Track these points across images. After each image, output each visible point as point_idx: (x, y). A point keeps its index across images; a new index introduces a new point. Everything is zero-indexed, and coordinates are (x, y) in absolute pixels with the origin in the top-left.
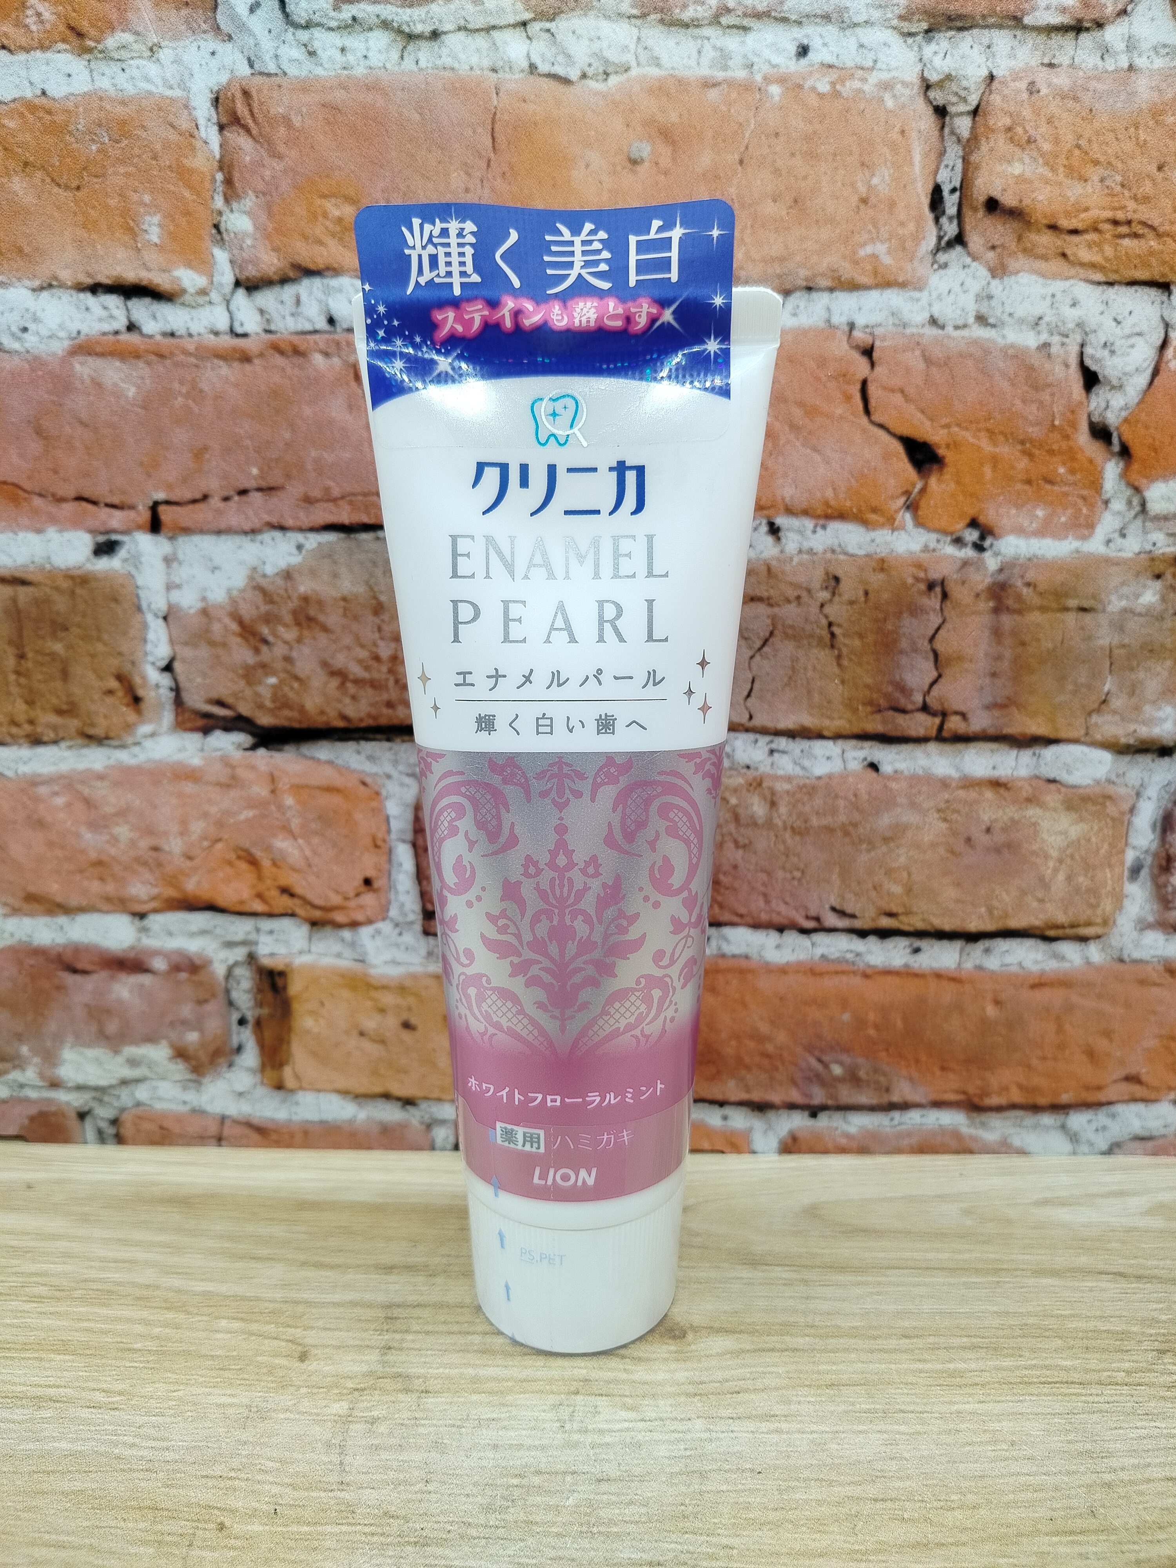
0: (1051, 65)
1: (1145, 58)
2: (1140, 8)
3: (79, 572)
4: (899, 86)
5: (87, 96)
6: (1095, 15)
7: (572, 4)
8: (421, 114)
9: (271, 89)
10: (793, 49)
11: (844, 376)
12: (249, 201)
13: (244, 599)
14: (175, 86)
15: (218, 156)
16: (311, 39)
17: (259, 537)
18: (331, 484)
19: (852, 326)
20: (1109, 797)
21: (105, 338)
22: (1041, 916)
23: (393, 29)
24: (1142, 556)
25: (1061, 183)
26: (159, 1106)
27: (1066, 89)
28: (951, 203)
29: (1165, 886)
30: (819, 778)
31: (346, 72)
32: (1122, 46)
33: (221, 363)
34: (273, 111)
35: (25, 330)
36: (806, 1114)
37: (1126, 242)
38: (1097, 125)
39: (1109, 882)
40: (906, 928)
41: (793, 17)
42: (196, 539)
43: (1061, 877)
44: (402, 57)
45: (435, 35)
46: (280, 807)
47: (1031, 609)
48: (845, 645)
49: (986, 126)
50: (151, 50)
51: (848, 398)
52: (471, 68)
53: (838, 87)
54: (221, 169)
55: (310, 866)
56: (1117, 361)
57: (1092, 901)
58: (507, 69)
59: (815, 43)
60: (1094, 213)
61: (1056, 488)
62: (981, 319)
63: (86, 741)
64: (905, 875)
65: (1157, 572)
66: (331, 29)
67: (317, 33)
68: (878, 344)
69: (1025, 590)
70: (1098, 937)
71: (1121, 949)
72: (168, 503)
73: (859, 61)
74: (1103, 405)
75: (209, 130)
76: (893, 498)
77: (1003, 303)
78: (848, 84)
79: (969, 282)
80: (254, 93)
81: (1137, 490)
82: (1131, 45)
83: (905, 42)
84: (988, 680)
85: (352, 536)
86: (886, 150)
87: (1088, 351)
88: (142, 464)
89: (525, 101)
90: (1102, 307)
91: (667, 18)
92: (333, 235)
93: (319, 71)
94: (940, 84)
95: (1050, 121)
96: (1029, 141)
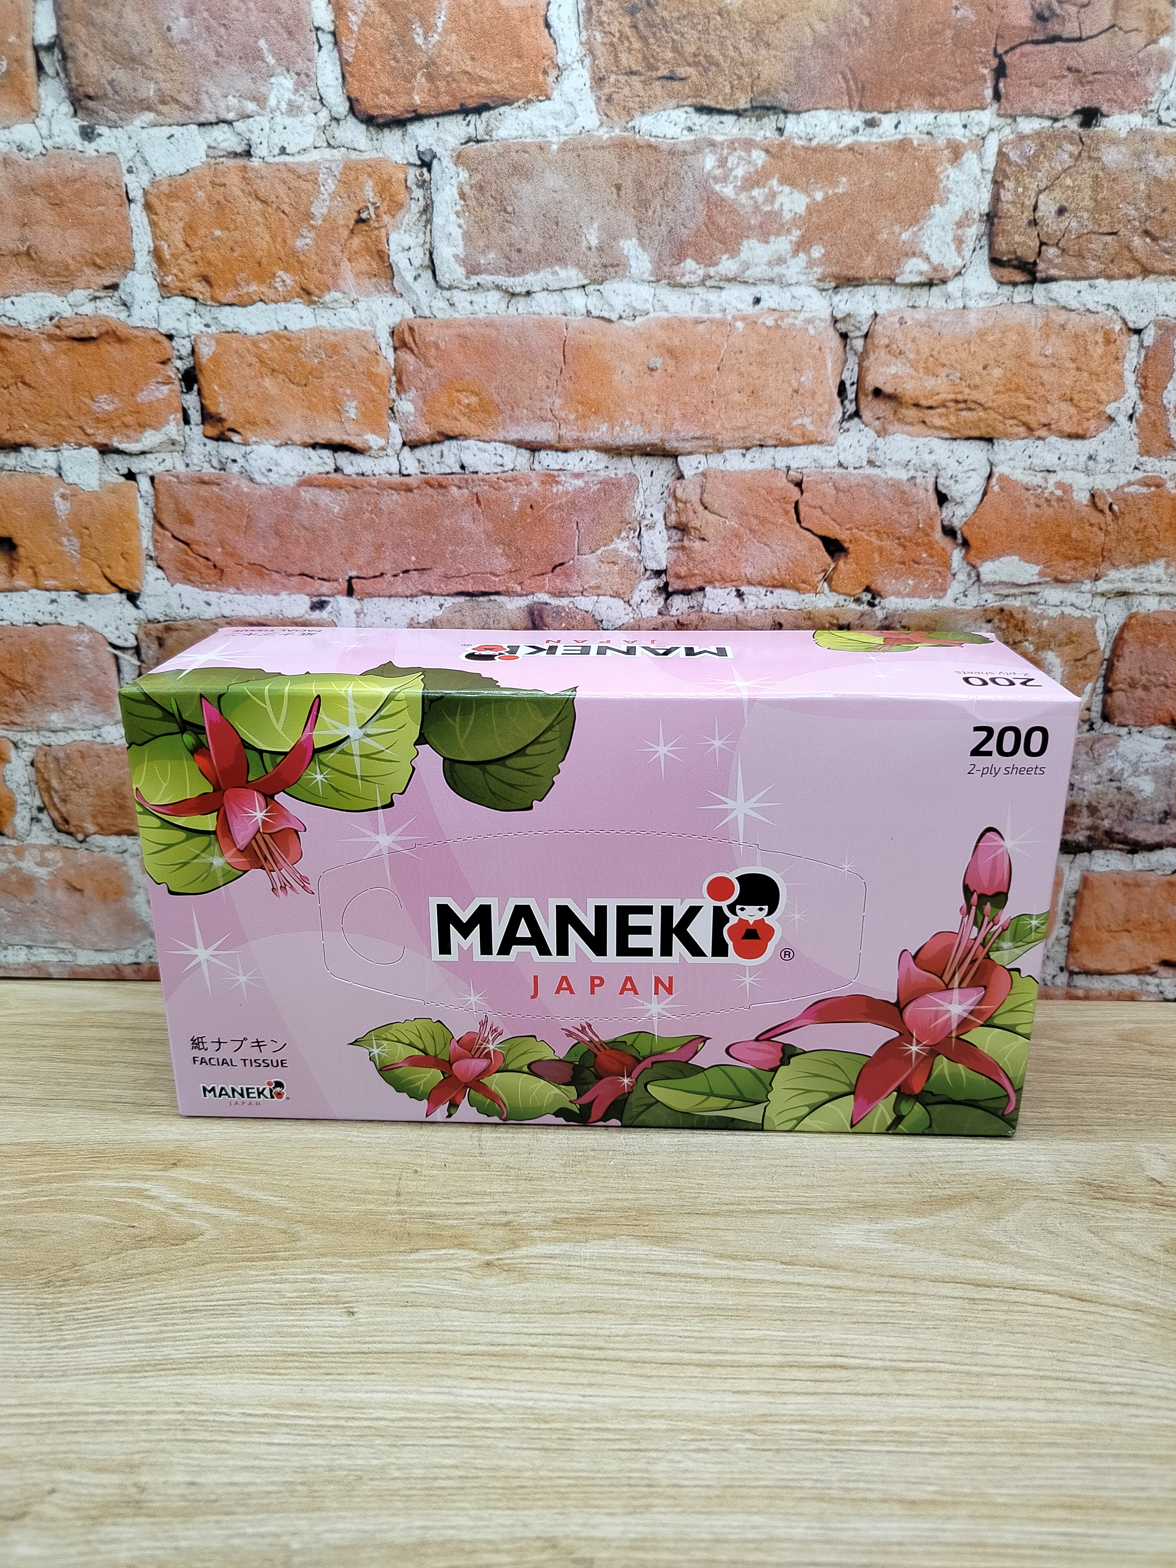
0: (914, 307)
1: (973, 301)
2: (969, 271)
3: (300, 618)
4: (818, 321)
5: (312, 330)
6: (941, 275)
7: (613, 275)
8: (519, 341)
9: (427, 326)
10: (751, 299)
11: (784, 499)
12: (412, 394)
14: (367, 324)
15: (393, 366)
16: (452, 296)
17: (416, 599)
18: (461, 567)
19: (789, 468)
21: (320, 476)
23: (502, 290)
24: (979, 608)
25: (921, 378)
27: (923, 321)
28: (851, 392)
31: (473, 316)
32: (959, 294)
33: (393, 492)
34: (427, 339)
35: (270, 470)
37: (964, 413)
38: (943, 342)
41: (751, 281)
42: (376, 600)
44: (508, 307)
45: (528, 293)
49: (873, 344)
50: (353, 302)
51: (786, 512)
52: (551, 314)
53: (779, 322)
54: (395, 374)
56: (958, 486)
58: (573, 314)
59: (765, 296)
60: (943, 396)
61: (920, 566)
62: (871, 463)
65: (989, 617)
66: (464, 290)
67: (455, 292)
68: (805, 479)
72: (358, 577)
73: (792, 306)
74: (951, 514)
75: (388, 350)
76: (816, 574)
77: (885, 453)
78: (785, 320)
79: (863, 439)
80: (416, 328)
81: (974, 567)
82: (964, 293)
83: (821, 294)
85: (475, 599)
86: (810, 360)
87: (941, 481)
88: (342, 553)
89: (584, 333)
90: (950, 454)
91: (672, 282)
92: (464, 414)
93: (457, 315)
94: (844, 319)
95: (913, 341)
96: (900, 353)
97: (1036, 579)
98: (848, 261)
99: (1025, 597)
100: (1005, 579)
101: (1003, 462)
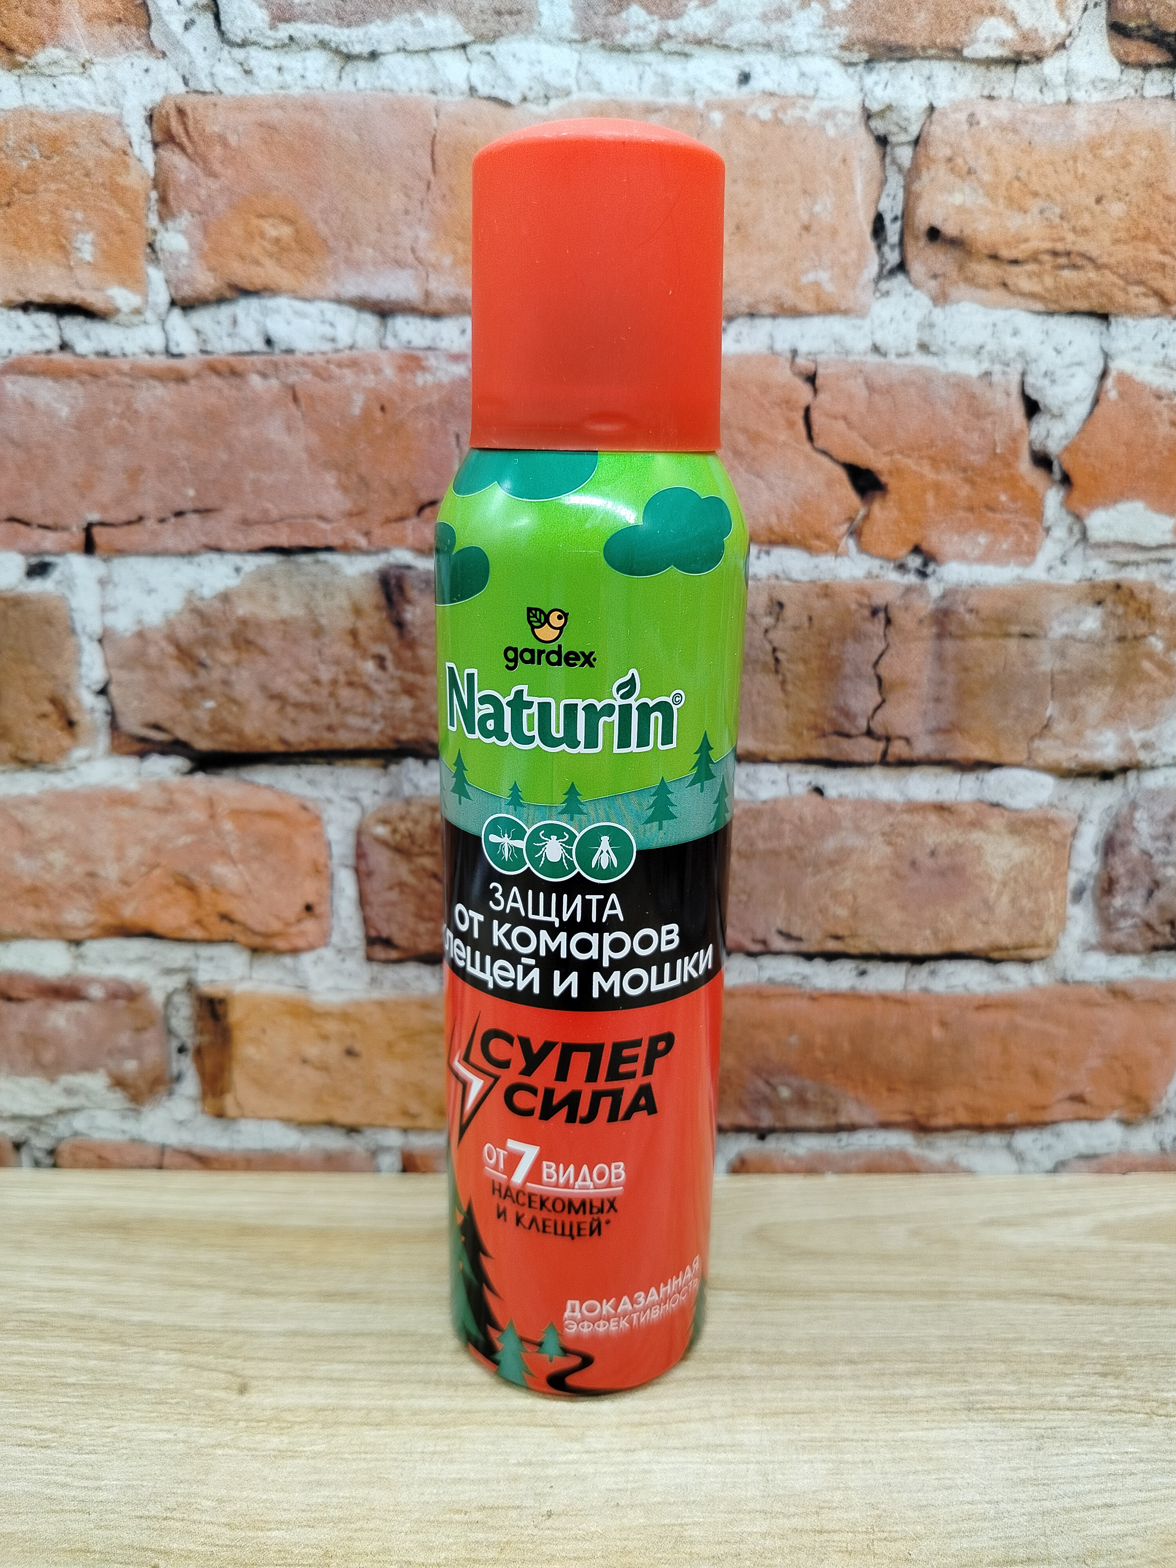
0: (990, 98)
1: (1083, 92)
2: (1078, 42)
3: (11, 594)
4: (840, 116)
5: (17, 112)
6: (1034, 47)
7: (512, 27)
8: (359, 135)
9: (207, 107)
10: (734, 76)
11: (787, 402)
12: (185, 220)
13: (181, 622)
14: (108, 103)
15: (152, 174)
16: (247, 58)
17: (197, 559)
18: (269, 506)
19: (794, 353)
20: (1052, 821)
21: (37, 357)
22: (986, 938)
23: (330, 49)
24: (1084, 583)
25: (1000, 215)
26: (97, 1136)
27: (1005, 122)
28: (893, 231)
29: (1107, 908)
30: (765, 802)
31: (282, 92)
32: (1059, 79)
33: (157, 384)
34: (208, 130)
36: (754, 1136)
37: (1066, 273)
38: (1036, 157)
39: (1052, 905)
40: (853, 951)
41: (735, 45)
42: (132, 561)
43: (1005, 899)
44: (340, 78)
45: (373, 56)
46: (220, 833)
47: (973, 635)
48: (789, 670)
49: (927, 156)
50: (83, 66)
51: (791, 424)
52: (411, 90)
53: (780, 115)
54: (155, 187)
55: (250, 891)
56: (1056, 389)
57: (1036, 923)
58: (447, 92)
59: (757, 72)
60: (1035, 244)
61: (998, 516)
62: (924, 347)
63: (20, 766)
64: (850, 898)
65: (1097, 598)
66: (267, 48)
67: (253, 51)
68: (821, 371)
69: (967, 617)
70: (1041, 959)
71: (1065, 971)
72: (102, 524)
73: (800, 89)
74: (1044, 433)
75: (143, 147)
76: (837, 524)
77: (945, 332)
78: (789, 112)
79: (911, 310)
80: (189, 111)
81: (1078, 518)
82: (1070, 78)
83: (846, 71)
84: (930, 706)
85: (292, 558)
86: (828, 179)
87: (1030, 380)
88: (75, 485)
89: (465, 124)
90: (1043, 337)
91: (608, 43)
92: (271, 255)
93: (256, 90)
94: (882, 114)
95: (990, 152)
96: (970, 172)
97: (1168, 539)
98: (889, 17)
99: (1153, 567)
100: (1123, 535)
101: (1123, 353)
